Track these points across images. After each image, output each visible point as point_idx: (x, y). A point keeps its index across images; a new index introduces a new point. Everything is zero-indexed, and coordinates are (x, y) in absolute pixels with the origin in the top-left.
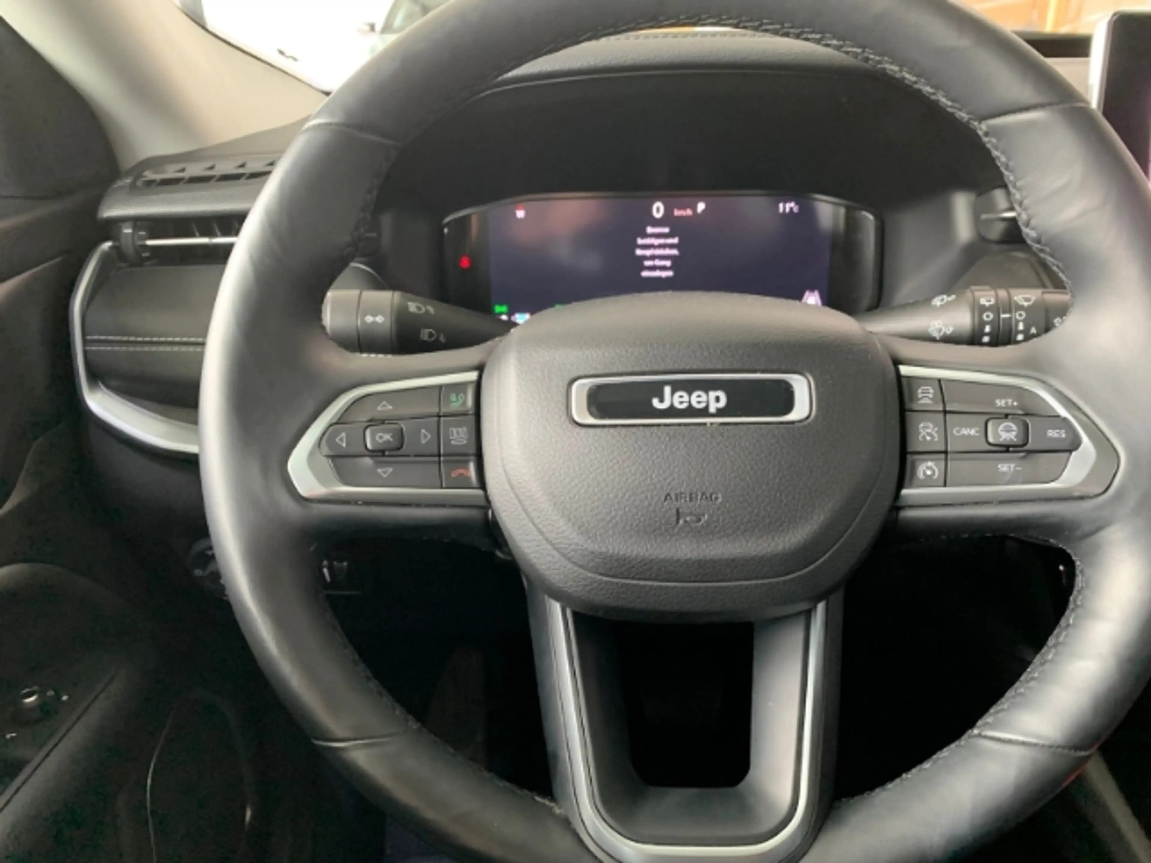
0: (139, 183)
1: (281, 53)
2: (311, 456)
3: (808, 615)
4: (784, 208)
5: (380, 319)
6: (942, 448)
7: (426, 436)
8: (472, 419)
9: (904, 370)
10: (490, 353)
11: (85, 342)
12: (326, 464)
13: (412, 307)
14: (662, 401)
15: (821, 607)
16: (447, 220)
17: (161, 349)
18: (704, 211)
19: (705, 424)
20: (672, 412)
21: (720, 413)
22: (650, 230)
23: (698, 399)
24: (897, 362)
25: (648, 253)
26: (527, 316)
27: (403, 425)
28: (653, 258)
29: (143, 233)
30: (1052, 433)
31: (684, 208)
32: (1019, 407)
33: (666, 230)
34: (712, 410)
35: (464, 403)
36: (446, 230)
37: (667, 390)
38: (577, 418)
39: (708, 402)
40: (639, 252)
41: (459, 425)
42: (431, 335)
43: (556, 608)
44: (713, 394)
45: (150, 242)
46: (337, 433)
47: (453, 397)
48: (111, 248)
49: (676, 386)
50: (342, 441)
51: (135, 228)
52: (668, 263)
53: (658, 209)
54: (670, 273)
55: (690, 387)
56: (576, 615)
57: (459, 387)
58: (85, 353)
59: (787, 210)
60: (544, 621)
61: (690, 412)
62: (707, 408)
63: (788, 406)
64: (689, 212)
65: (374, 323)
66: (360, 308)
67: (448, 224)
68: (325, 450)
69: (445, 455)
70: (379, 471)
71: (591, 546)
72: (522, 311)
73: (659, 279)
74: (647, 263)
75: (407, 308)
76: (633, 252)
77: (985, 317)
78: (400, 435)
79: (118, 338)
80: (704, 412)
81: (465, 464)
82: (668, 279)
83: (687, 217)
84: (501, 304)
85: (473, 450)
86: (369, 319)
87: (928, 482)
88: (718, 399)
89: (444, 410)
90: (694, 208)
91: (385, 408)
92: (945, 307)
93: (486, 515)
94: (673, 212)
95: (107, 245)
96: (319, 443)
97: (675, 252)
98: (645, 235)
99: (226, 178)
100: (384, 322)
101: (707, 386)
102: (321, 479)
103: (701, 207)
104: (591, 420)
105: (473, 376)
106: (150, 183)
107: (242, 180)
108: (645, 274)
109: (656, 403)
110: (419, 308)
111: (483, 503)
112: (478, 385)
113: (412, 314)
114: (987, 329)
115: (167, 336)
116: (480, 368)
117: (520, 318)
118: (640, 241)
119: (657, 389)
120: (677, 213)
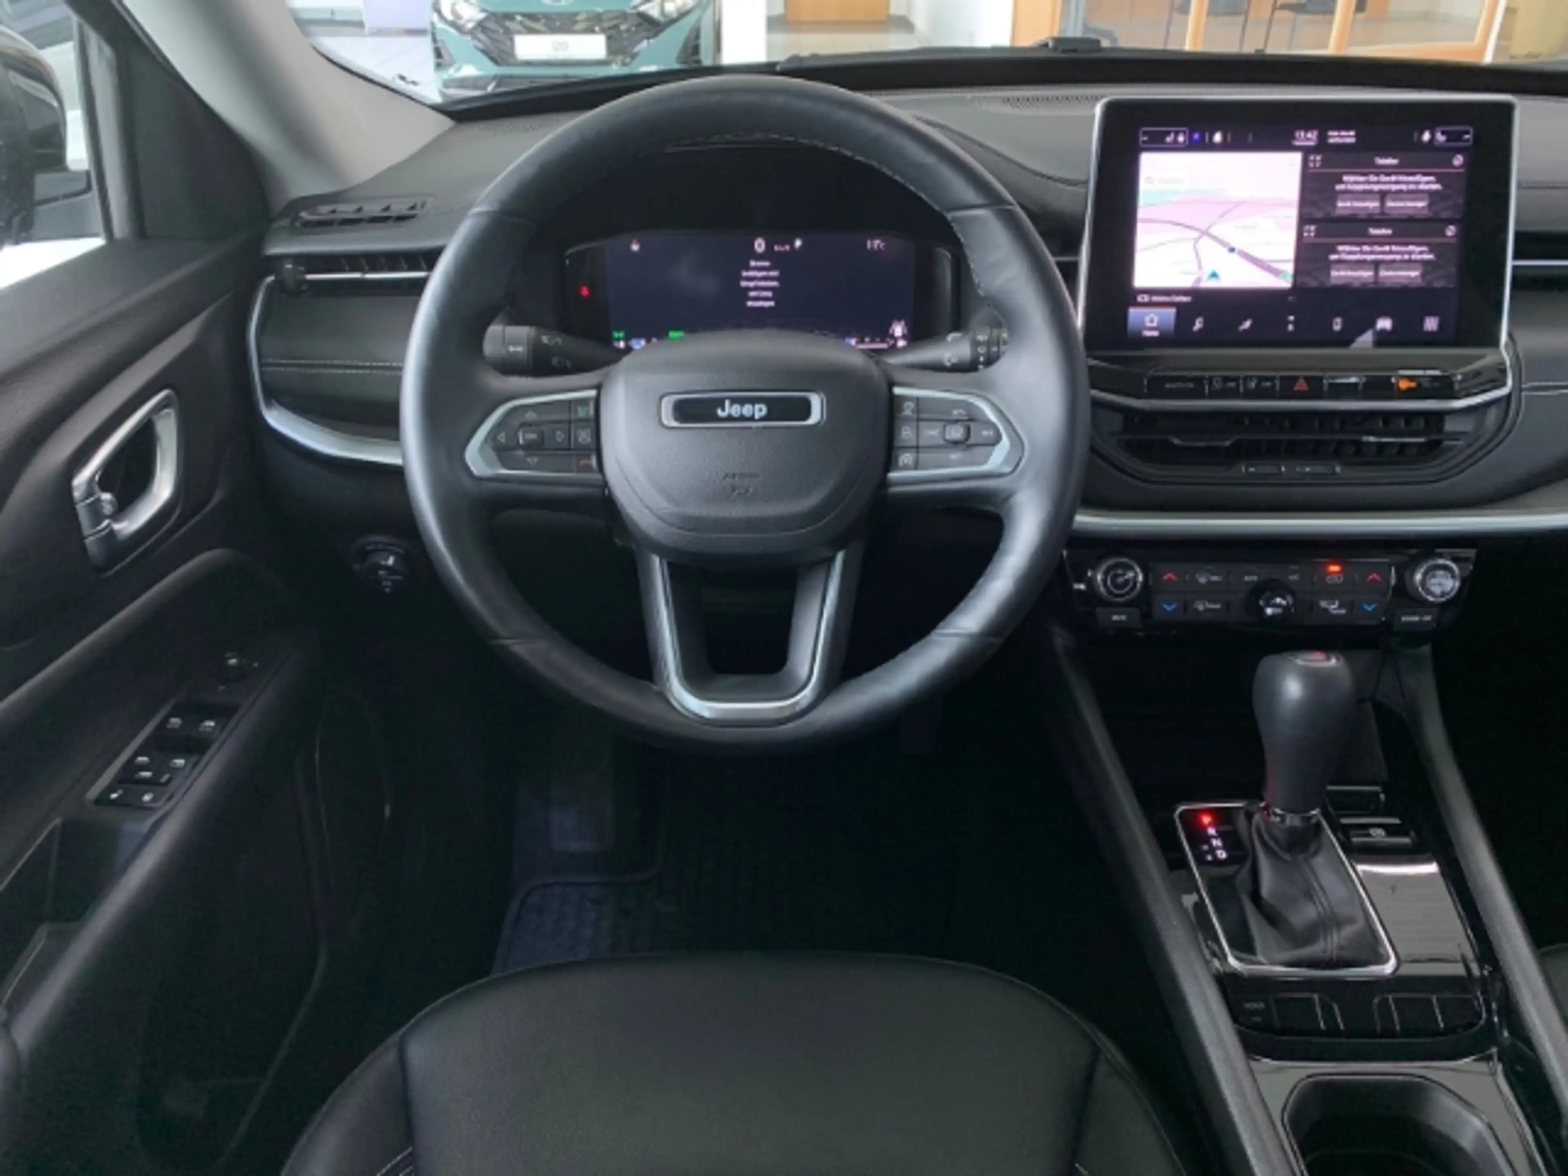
0: (298, 224)
1: (402, 78)
2: (482, 449)
3: (831, 560)
4: (872, 244)
5: (520, 349)
6: (914, 443)
7: (560, 436)
8: (592, 424)
9: (897, 391)
10: (606, 376)
11: (261, 365)
12: (492, 455)
13: (545, 339)
14: (723, 410)
15: (840, 557)
16: (570, 251)
17: (328, 371)
18: (801, 247)
19: (750, 428)
20: (730, 418)
21: (762, 419)
22: (753, 263)
23: (747, 410)
24: (891, 384)
25: (752, 284)
26: (643, 342)
27: (545, 428)
28: (756, 289)
29: (302, 269)
30: (985, 433)
31: (783, 244)
32: (967, 415)
33: (767, 264)
34: (757, 417)
35: (587, 413)
36: (567, 262)
37: (727, 403)
38: (665, 422)
39: (754, 411)
40: (744, 284)
41: (583, 428)
42: (560, 362)
43: (656, 561)
44: (757, 406)
45: (310, 277)
46: (499, 432)
47: (580, 409)
48: (273, 281)
49: (734, 401)
50: (502, 438)
51: (294, 263)
52: (769, 294)
53: (760, 245)
54: (771, 304)
55: (742, 401)
56: (670, 565)
57: (583, 402)
58: (262, 374)
59: (876, 246)
60: (648, 570)
61: (742, 418)
62: (753, 416)
63: (807, 414)
64: (787, 247)
65: (516, 353)
66: (505, 341)
67: (570, 257)
68: (491, 444)
69: (575, 449)
70: (528, 460)
71: (675, 510)
72: (639, 336)
73: (762, 309)
74: (752, 294)
75: (540, 340)
76: (738, 283)
77: (979, 350)
78: (541, 435)
79: (289, 362)
80: (752, 419)
81: (588, 457)
82: (770, 308)
83: (786, 252)
84: (619, 331)
85: (594, 446)
86: (512, 349)
87: (906, 468)
88: (761, 410)
89: (573, 417)
90: (792, 244)
91: (530, 416)
92: (955, 341)
93: (604, 492)
94: (773, 248)
95: (270, 279)
96: (486, 441)
97: (774, 284)
98: (748, 268)
99: (374, 220)
100: (523, 351)
101: (753, 401)
102: (490, 465)
103: (798, 243)
104: (675, 424)
105: (592, 393)
106: (307, 224)
107: (390, 222)
108: (750, 304)
109: (720, 413)
110: (550, 340)
111: (601, 483)
112: (597, 401)
113: (546, 345)
114: (982, 359)
115: (332, 359)
116: (599, 387)
117: (639, 344)
118: (745, 274)
119: (720, 403)
120: (776, 248)
